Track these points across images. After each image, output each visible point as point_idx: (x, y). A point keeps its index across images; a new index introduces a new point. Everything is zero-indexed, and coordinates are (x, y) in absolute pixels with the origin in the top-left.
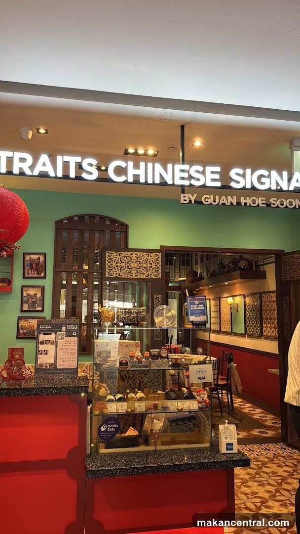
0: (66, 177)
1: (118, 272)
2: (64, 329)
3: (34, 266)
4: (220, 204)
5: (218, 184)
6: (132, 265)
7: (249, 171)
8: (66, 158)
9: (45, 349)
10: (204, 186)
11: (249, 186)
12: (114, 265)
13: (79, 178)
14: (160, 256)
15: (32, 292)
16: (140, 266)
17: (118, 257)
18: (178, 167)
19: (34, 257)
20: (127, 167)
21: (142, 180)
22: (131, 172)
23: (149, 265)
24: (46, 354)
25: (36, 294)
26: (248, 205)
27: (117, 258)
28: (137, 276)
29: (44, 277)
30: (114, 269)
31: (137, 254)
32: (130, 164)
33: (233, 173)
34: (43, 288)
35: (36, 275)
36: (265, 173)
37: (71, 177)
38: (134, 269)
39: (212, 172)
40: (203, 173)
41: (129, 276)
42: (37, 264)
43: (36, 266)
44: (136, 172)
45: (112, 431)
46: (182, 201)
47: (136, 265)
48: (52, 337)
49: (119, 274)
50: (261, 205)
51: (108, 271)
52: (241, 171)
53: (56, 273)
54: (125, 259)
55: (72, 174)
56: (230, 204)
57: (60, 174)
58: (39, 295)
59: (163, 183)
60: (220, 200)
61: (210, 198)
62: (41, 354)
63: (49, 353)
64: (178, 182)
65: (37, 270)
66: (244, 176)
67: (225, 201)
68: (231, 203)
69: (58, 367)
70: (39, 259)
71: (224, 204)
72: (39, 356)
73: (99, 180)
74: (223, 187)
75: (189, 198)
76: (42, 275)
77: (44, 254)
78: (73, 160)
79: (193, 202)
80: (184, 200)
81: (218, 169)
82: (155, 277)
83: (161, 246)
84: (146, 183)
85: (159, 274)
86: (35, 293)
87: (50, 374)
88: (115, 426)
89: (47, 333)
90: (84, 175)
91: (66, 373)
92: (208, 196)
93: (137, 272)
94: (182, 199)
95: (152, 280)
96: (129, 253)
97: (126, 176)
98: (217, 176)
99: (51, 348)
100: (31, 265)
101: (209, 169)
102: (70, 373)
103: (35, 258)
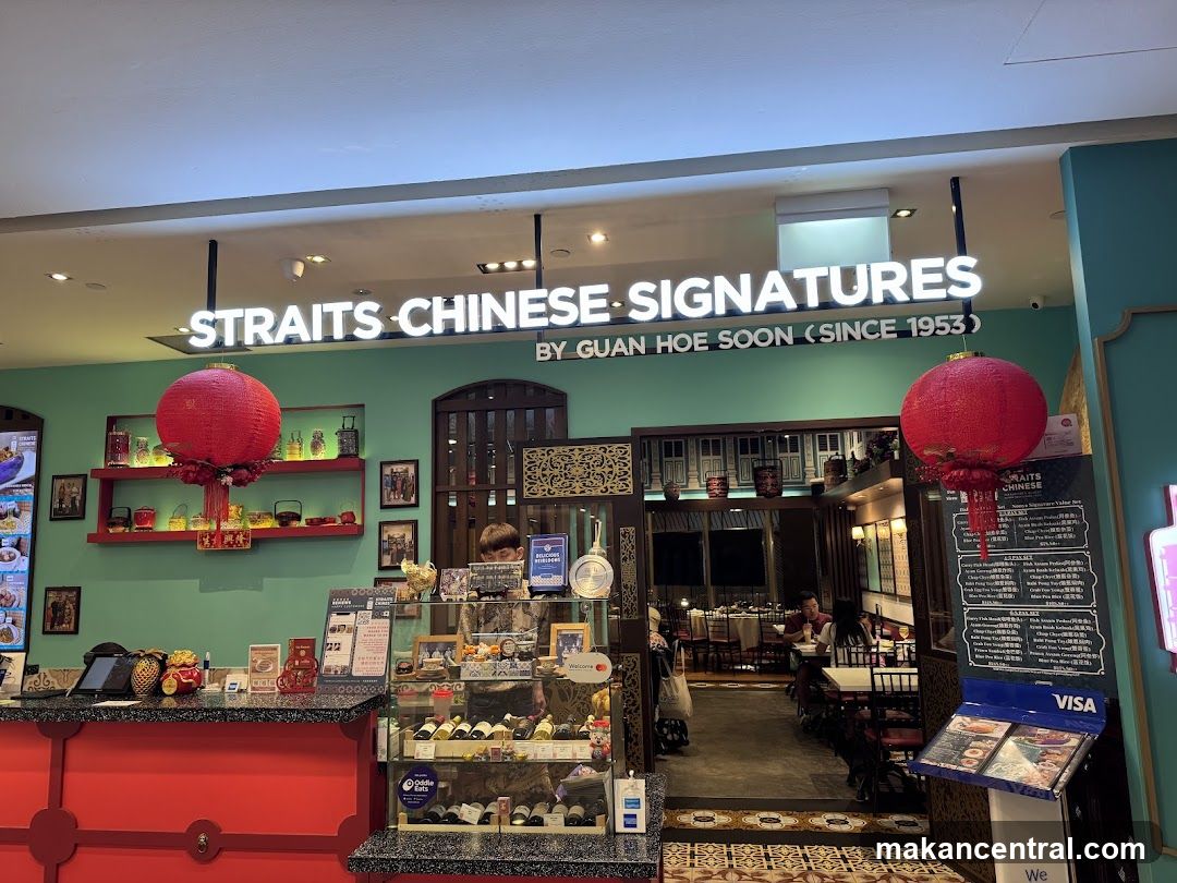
0: (329, 339)
1: (547, 487)
2: (370, 605)
3: (399, 485)
4: (613, 354)
5: (606, 317)
6: (573, 471)
7: (666, 284)
8: (328, 307)
9: (336, 640)
10: (576, 325)
11: (667, 314)
12: (539, 472)
13: (350, 338)
14: (629, 448)
15: (396, 532)
16: (589, 473)
17: (546, 457)
18: (525, 295)
19: (399, 468)
20: (430, 308)
21: (460, 328)
22: (440, 314)
23: (607, 470)
24: (338, 649)
25: (403, 537)
26: (670, 350)
27: (544, 461)
28: (583, 492)
29: (416, 505)
30: (538, 482)
31: (582, 450)
32: (438, 301)
33: (634, 293)
34: (415, 524)
35: (402, 502)
36: (702, 283)
37: (336, 337)
38: (577, 478)
39: (593, 297)
40: (575, 300)
41: (568, 494)
42: (404, 481)
43: (403, 485)
44: (449, 314)
45: (422, 793)
46: (539, 358)
47: (581, 470)
48: (349, 620)
49: (549, 490)
50: (697, 348)
51: (529, 486)
52: (650, 287)
53: (437, 497)
54: (560, 460)
55: (338, 334)
56: (632, 353)
57: (318, 336)
58: (409, 537)
59: (499, 329)
60: (612, 347)
61: (593, 345)
62: (330, 649)
63: (342, 647)
64: (526, 323)
65: (403, 492)
66: (656, 296)
67: (624, 349)
68: (635, 350)
69: (354, 674)
70: (406, 471)
71: (622, 354)
72: (327, 653)
73: (383, 336)
74: (614, 322)
75: (552, 350)
76: (413, 500)
77: (416, 463)
78: (338, 309)
79: (559, 357)
80: (542, 355)
81: (604, 288)
82: (621, 493)
83: (632, 429)
84: (467, 332)
85: (627, 486)
86: (401, 534)
87: (340, 684)
88: (428, 783)
89: (343, 612)
90: (358, 333)
91: (366, 684)
92: (589, 342)
93: (584, 485)
94: (539, 352)
95: (613, 498)
96: (567, 449)
97: (431, 324)
98: (603, 303)
99: (345, 639)
100: (394, 483)
101: (585, 291)
102: (373, 684)
103: (399, 470)
